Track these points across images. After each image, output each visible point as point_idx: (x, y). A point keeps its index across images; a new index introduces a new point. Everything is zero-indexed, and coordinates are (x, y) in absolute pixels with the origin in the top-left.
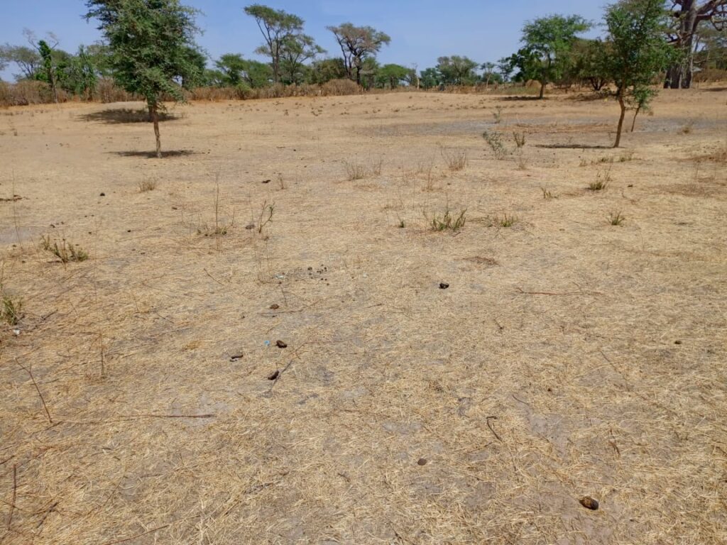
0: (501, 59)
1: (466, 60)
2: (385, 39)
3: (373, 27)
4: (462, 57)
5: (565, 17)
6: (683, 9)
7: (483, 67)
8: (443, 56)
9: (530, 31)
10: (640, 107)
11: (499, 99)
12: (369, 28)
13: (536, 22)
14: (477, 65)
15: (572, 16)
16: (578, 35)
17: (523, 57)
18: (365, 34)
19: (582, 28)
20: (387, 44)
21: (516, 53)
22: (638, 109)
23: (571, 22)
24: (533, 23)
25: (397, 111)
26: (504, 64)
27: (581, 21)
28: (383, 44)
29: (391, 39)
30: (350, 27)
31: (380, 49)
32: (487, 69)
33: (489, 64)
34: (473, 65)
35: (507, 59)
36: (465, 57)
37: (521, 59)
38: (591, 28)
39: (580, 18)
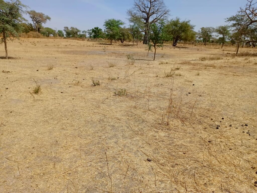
0: (88, 30)
1: (76, 29)
2: (49, 18)
3: (43, 13)
4: (75, 28)
5: (116, 20)
6: (146, 22)
7: (83, 32)
8: (66, 26)
9: (107, 23)
10: (149, 49)
11: (98, 44)
12: (42, 13)
13: (109, 20)
14: (80, 31)
15: (118, 20)
16: (121, 26)
17: (96, 30)
18: (41, 15)
19: (121, 24)
20: (50, 20)
21: (94, 28)
22: (149, 50)
23: (118, 22)
24: (108, 20)
25: (66, 46)
26: (89, 32)
27: (121, 22)
28: (48, 20)
29: (51, 18)
30: (34, 12)
31: (46, 22)
32: (84, 33)
33: (85, 31)
34: (79, 31)
35: (91, 30)
36: (76, 28)
37: (95, 30)
38: (124, 24)
39: (121, 21)
